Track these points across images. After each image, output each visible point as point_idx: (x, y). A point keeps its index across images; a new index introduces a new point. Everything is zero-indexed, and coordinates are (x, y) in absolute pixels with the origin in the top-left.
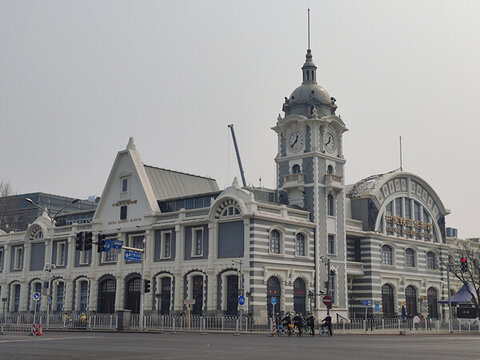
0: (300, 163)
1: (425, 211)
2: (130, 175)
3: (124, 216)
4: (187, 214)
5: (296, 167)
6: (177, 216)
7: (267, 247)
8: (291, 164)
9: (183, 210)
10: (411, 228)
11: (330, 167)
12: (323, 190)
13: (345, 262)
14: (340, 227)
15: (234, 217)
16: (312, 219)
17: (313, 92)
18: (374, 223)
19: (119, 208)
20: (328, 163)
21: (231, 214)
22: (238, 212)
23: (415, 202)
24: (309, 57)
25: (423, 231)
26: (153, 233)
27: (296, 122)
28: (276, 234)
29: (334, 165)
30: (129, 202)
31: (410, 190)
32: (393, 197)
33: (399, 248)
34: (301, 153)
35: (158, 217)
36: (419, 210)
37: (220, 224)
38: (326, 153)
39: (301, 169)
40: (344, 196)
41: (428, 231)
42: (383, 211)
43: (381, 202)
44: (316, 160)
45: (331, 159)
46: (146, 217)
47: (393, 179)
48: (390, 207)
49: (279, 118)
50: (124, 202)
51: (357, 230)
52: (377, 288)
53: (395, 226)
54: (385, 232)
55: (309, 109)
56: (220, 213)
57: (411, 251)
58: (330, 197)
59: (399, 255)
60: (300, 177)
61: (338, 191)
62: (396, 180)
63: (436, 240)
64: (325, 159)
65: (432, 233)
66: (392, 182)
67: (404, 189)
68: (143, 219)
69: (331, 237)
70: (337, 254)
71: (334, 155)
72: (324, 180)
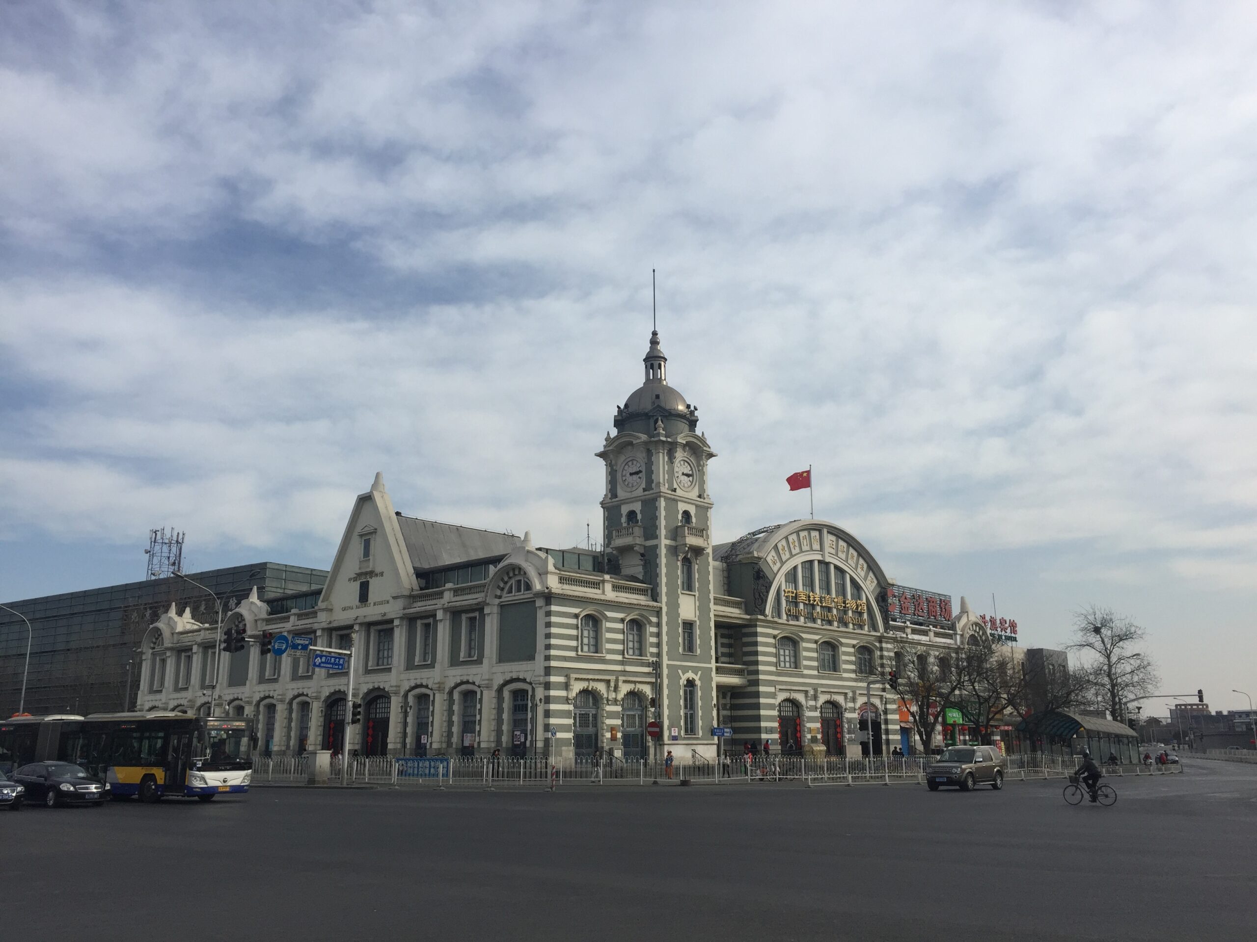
0: (637, 507)
1: (853, 580)
2: (375, 532)
3: (364, 597)
4: (456, 592)
5: (632, 515)
6: (440, 595)
7: (574, 643)
8: (625, 510)
9: (449, 585)
10: (829, 609)
11: (686, 514)
12: (673, 551)
13: (713, 665)
14: (703, 609)
15: (523, 595)
16: (655, 597)
17: (658, 397)
18: (764, 601)
19: (358, 584)
20: (682, 507)
21: (519, 590)
22: (528, 587)
23: (836, 567)
24: (654, 342)
25: (850, 613)
26: (405, 622)
27: (631, 444)
28: (594, 621)
29: (692, 510)
30: (372, 574)
31: (827, 549)
32: (798, 560)
33: (809, 641)
34: (639, 492)
35: (412, 598)
36: (843, 579)
37: (502, 606)
38: (679, 492)
39: (639, 517)
40: (710, 559)
41: (860, 614)
42: (779, 581)
43: (775, 569)
44: (663, 503)
45: (688, 501)
46: (394, 598)
47: (797, 533)
48: (792, 576)
49: (608, 439)
50: (366, 574)
51: (734, 613)
52: (771, 707)
53: (801, 606)
54: (784, 617)
55: (652, 422)
56: (502, 589)
57: (831, 647)
58: (687, 562)
59: (809, 653)
60: (638, 531)
61: (698, 551)
62: (802, 534)
63: (874, 627)
64: (677, 501)
65: (865, 616)
66: (794, 536)
67: (816, 546)
68: (391, 600)
69: (688, 626)
70: (699, 651)
71: (694, 494)
72: (675, 533)
